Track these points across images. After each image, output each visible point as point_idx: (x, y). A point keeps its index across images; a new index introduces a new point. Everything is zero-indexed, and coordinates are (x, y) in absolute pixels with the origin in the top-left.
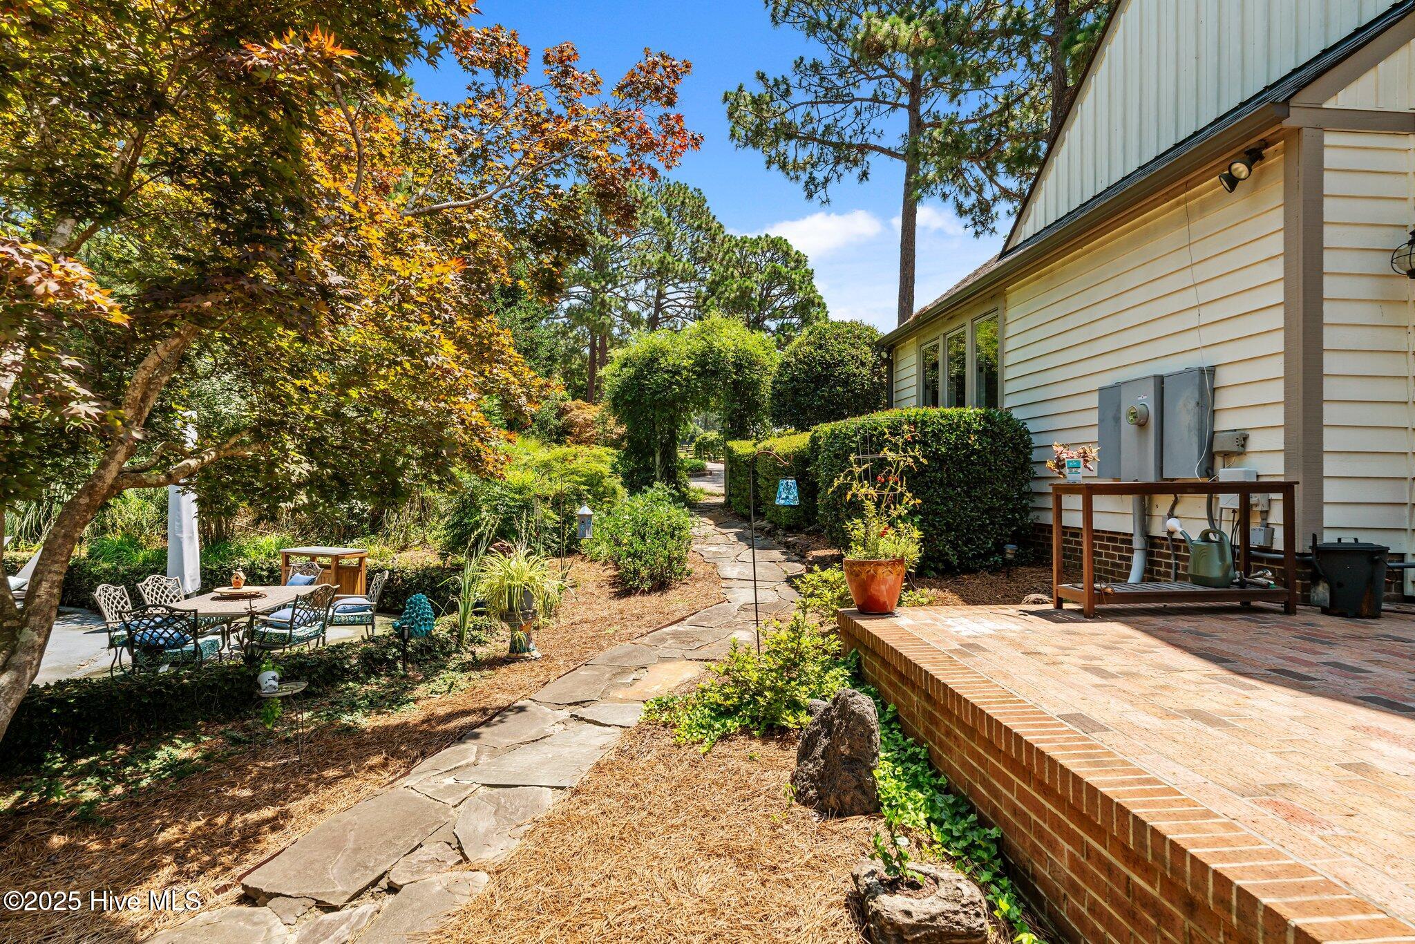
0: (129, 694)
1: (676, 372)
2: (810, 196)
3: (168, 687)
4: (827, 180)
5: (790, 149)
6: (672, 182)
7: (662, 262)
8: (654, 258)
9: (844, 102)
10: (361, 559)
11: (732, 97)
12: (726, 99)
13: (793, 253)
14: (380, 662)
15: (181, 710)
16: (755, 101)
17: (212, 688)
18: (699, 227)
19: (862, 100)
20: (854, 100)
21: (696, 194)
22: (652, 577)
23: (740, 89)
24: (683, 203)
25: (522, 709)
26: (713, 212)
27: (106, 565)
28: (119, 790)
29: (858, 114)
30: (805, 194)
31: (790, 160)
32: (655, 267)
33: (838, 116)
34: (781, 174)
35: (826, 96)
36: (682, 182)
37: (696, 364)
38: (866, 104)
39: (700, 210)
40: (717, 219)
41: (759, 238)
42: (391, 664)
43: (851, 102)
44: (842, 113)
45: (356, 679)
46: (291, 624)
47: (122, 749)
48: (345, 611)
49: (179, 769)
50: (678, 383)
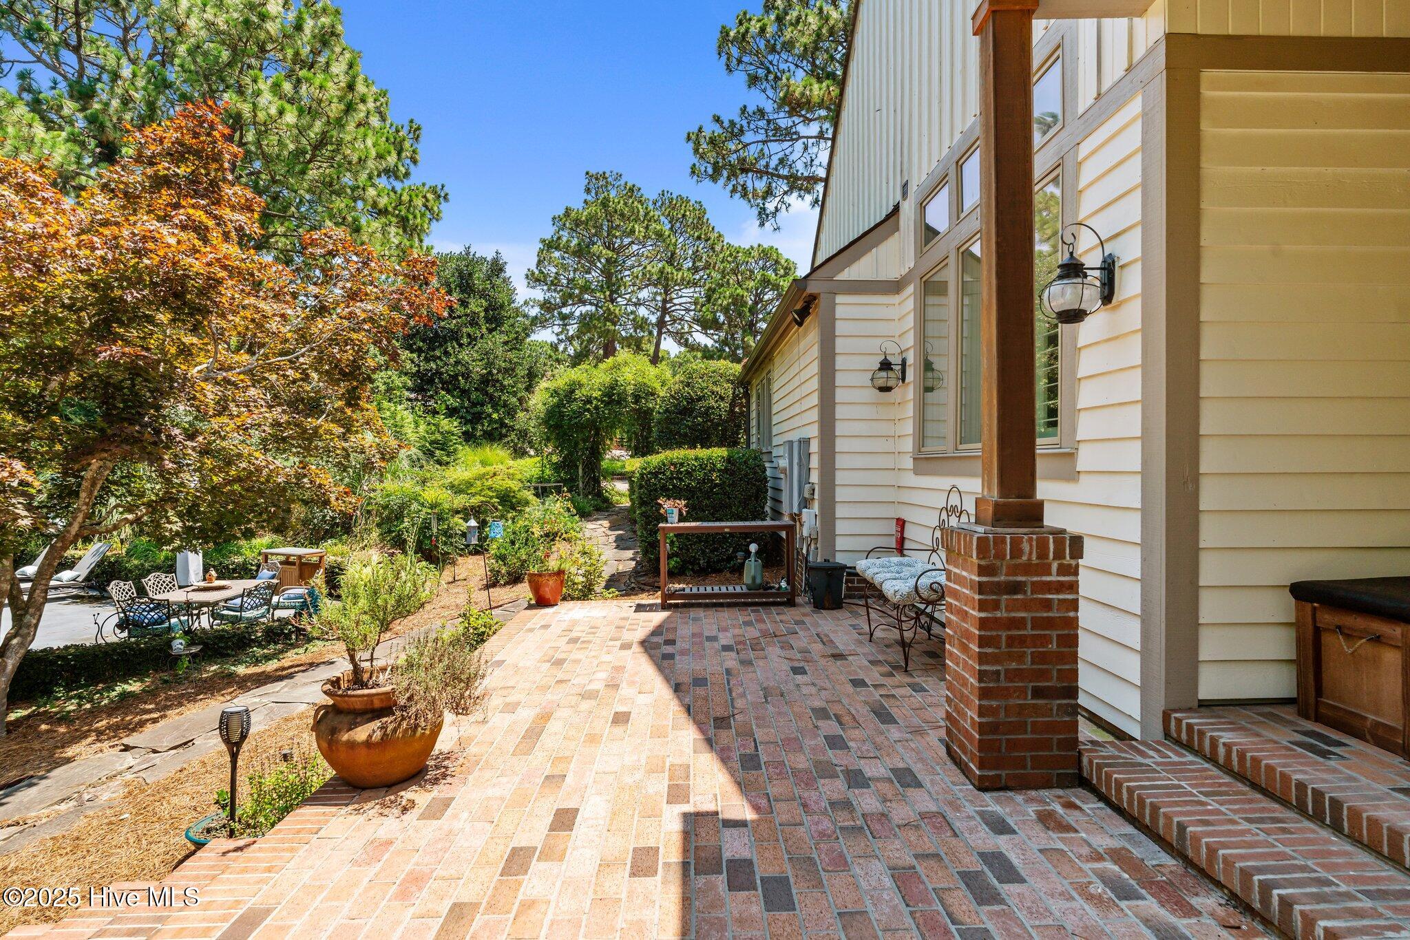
0: (106, 654)
1: (589, 401)
2: (762, 225)
3: (130, 649)
4: (777, 209)
5: (749, 180)
6: (674, 196)
7: (661, 271)
8: (655, 268)
9: (792, 140)
10: (321, 558)
11: (693, 137)
12: (689, 138)
13: (783, 261)
14: (279, 635)
15: (139, 664)
16: (712, 141)
17: (160, 651)
18: (699, 238)
19: (808, 137)
20: (800, 138)
21: (698, 207)
22: (509, 573)
23: (700, 130)
24: (684, 216)
25: (332, 663)
26: (712, 223)
27: (136, 562)
28: (88, 706)
29: (806, 148)
30: (758, 223)
31: (750, 188)
32: (655, 277)
33: (787, 152)
34: (744, 202)
35: (774, 135)
36: (684, 196)
37: (604, 395)
38: (811, 141)
39: (700, 222)
40: (716, 230)
41: (752, 248)
42: (288, 637)
43: (797, 140)
44: (790, 149)
45: (260, 646)
46: (241, 608)
47: (101, 686)
48: (289, 598)
49: (124, 696)
50: (588, 410)
